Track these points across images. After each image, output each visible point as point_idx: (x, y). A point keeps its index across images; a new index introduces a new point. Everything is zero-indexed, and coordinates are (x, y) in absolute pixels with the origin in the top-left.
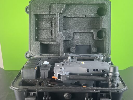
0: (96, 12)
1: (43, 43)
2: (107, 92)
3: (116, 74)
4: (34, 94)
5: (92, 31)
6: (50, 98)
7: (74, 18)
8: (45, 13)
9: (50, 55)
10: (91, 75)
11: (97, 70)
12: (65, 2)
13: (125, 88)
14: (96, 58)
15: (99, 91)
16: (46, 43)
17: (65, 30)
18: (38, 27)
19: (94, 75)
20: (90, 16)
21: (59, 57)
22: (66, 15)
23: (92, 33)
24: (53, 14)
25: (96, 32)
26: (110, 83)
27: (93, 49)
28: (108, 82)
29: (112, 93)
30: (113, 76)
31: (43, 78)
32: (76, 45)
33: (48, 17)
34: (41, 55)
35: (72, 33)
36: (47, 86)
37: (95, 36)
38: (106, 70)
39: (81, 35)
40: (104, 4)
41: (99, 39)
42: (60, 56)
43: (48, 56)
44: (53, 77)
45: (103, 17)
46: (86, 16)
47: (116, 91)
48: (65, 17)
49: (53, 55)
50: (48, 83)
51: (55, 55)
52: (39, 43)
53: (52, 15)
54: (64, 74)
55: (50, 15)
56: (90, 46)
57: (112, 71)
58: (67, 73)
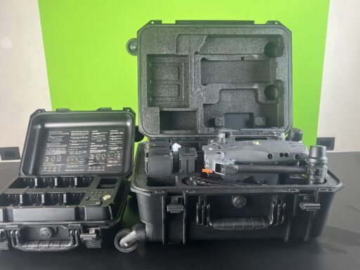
0: (263, 51)
1: (165, 109)
2: (310, 192)
3: (322, 160)
4: (179, 199)
5: (256, 87)
6: (208, 206)
7: (221, 61)
8: (169, 53)
9: (179, 132)
10: (276, 165)
11: (286, 155)
12: (206, 32)
13: (340, 185)
14: (270, 135)
15: (297, 191)
16: (170, 110)
17: (204, 85)
18: (154, 81)
19: (280, 164)
20: (251, 59)
21: (197, 136)
22: (206, 57)
23: (255, 90)
24: (183, 54)
25: (263, 89)
26: (312, 177)
27: (259, 120)
28: (309, 175)
29: (320, 193)
30: (316, 164)
31: (185, 172)
32: (226, 114)
33: (171, 60)
34: (161, 133)
35: (218, 91)
36: (198, 185)
37: (261, 96)
38: (301, 154)
39: (235, 94)
40: (279, 36)
41: (269, 102)
42: (197, 133)
43: (175, 134)
44: (204, 170)
45: (278, 59)
46: (243, 58)
47: (327, 190)
48: (203, 60)
49: (184, 132)
50: (199, 180)
51: (189, 131)
52: (157, 110)
53: (182, 56)
54: (227, 164)
55: (177, 56)
56: (251, 114)
57: (314, 155)
58: (232, 162)
